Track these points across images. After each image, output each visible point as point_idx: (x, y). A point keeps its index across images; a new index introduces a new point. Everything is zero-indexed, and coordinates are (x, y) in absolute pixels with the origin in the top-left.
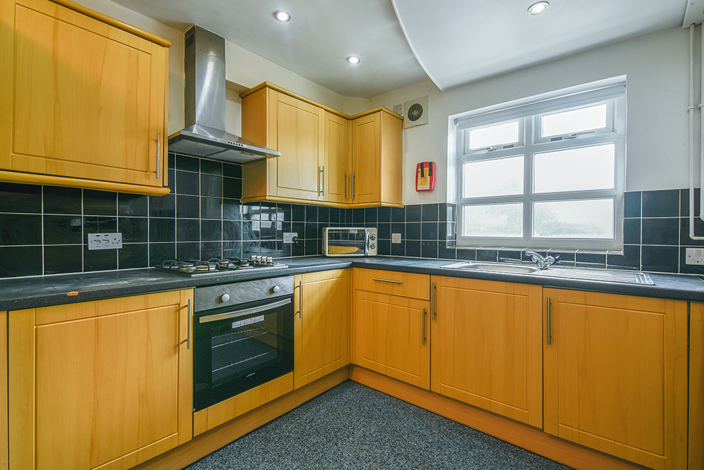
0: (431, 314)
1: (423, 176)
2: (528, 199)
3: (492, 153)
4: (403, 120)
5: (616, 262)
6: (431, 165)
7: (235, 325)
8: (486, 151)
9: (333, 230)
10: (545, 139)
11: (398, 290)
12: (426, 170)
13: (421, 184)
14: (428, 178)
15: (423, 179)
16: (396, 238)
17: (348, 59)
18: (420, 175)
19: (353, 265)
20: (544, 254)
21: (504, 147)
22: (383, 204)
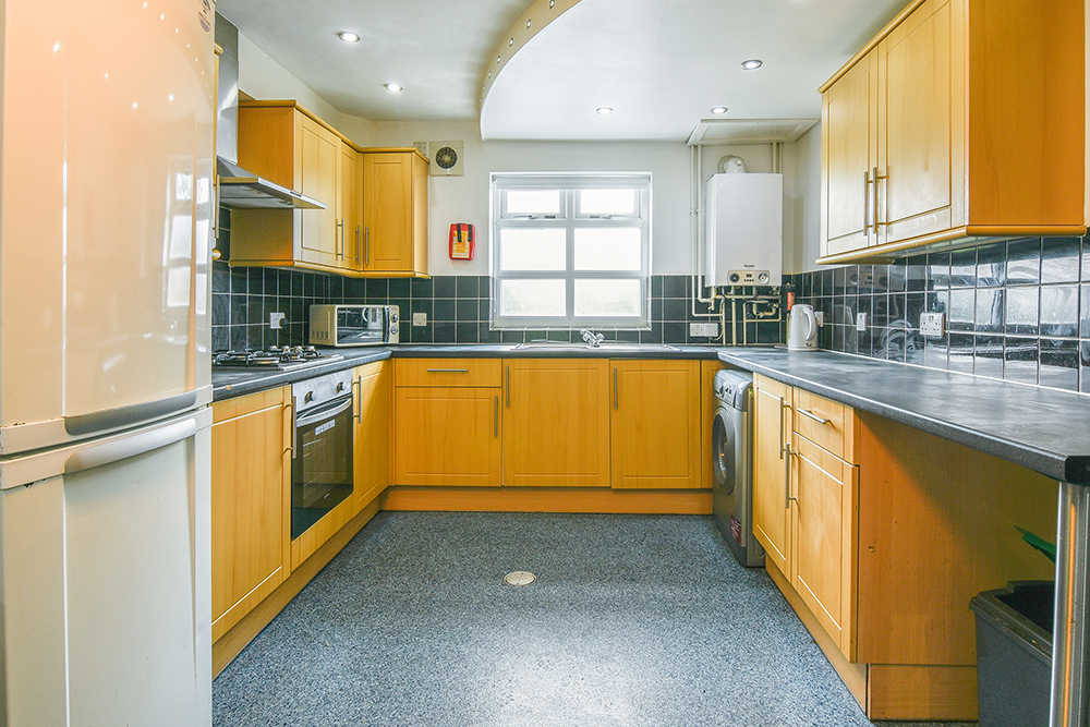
0: (503, 401)
1: (460, 240)
2: (570, 275)
3: (533, 221)
4: (428, 163)
5: (647, 338)
6: (470, 228)
7: (318, 431)
8: (527, 219)
9: (344, 309)
10: (584, 216)
11: (461, 381)
12: (465, 234)
13: (457, 251)
14: (468, 244)
15: (460, 245)
16: (420, 319)
17: (386, 86)
18: (455, 238)
19: (394, 355)
20: (595, 333)
21: (546, 217)
22: (418, 275)
